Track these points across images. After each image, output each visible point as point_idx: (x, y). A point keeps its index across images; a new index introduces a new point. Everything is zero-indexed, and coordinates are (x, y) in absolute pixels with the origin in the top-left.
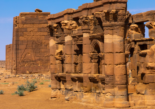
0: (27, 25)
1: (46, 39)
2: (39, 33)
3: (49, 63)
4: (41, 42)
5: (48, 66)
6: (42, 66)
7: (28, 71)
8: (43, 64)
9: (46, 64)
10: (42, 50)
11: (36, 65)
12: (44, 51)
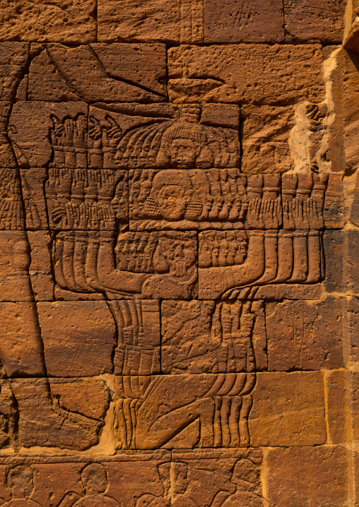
1: (219, 34)
3: (270, 408)
4: (149, 79)
5: (265, 463)
6: (155, 462)
8: (170, 429)
9: (216, 425)
10: (167, 188)
11: (48, 443)
12: (191, 213)
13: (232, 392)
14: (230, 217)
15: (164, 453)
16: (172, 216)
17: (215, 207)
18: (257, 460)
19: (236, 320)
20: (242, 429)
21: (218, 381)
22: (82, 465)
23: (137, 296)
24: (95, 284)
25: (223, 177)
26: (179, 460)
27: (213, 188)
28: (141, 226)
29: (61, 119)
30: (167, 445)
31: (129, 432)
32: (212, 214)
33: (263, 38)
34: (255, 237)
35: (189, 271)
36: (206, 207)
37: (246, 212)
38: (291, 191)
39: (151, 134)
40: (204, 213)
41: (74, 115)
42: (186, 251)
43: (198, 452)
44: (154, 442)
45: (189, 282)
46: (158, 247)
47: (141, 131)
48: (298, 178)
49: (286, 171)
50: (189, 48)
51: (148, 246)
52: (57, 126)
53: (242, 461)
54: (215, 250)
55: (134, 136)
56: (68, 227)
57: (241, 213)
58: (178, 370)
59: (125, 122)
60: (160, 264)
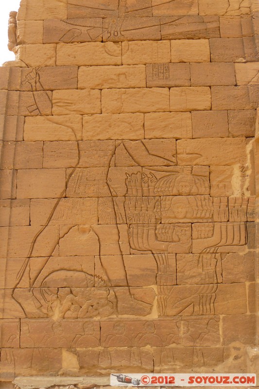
2: (153, 97)
3: (223, 299)
4: (168, 155)
5: (221, 321)
6: (175, 321)
7: (76, 353)
8: (181, 308)
9: (201, 306)
10: (178, 204)
11: (130, 313)
12: (189, 215)
13: (207, 292)
14: (206, 217)
15: (178, 317)
16: (180, 217)
17: (199, 213)
18: (217, 320)
19: (209, 262)
20: (212, 308)
21: (201, 288)
22: (145, 322)
23: (166, 252)
24: (148, 247)
25: (203, 199)
26: (185, 320)
27: (198, 204)
28: (167, 222)
29: (130, 175)
30: (180, 314)
31: (164, 309)
32: (198, 215)
33: (219, 135)
34: (217, 225)
35: (188, 241)
36: (195, 213)
37: (213, 215)
38: (233, 205)
39: (170, 180)
40: (195, 215)
41: (136, 173)
42: (187, 232)
43: (193, 317)
44: (174, 313)
45: (188, 246)
46: (175, 231)
47: (166, 179)
48: (236, 199)
49: (230, 195)
50: (186, 140)
51: (170, 230)
52: (129, 178)
53: (211, 321)
54: (200, 232)
55: (163, 181)
56: (135, 223)
57: (211, 215)
58: (184, 284)
59: (159, 175)
60: (176, 238)
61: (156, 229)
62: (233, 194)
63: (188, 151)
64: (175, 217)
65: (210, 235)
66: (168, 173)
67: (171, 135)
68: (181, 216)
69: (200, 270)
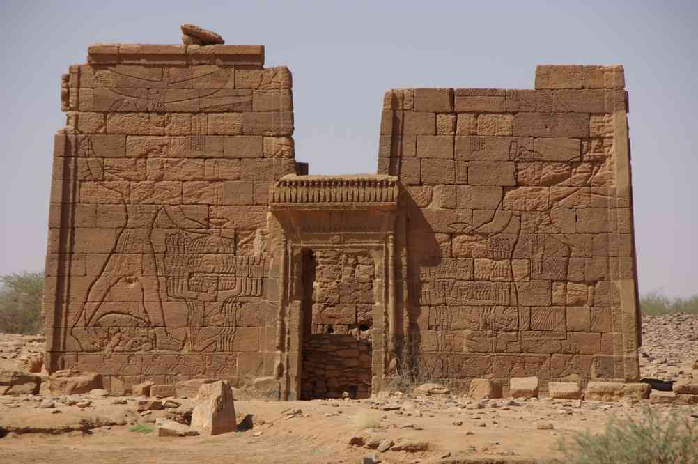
0: (125, 117)
1: (228, 201)
2: (192, 167)
3: (240, 339)
5: (238, 357)
6: (201, 356)
7: (122, 379)
8: (206, 345)
9: (222, 345)
10: (208, 261)
13: (228, 334)
14: (230, 272)
15: (204, 353)
17: (225, 269)
19: (230, 309)
20: (231, 346)
21: (223, 330)
22: (178, 356)
23: (196, 300)
24: (182, 296)
25: (228, 257)
26: (209, 355)
27: (224, 262)
28: (198, 276)
29: (169, 235)
30: (205, 350)
31: (193, 346)
33: (245, 203)
34: (239, 280)
36: (221, 269)
37: (236, 271)
38: (252, 263)
39: (202, 241)
40: (221, 271)
41: (174, 234)
42: (214, 285)
43: (216, 353)
44: (201, 349)
45: (215, 296)
46: (204, 283)
47: (199, 240)
48: (255, 258)
49: (251, 255)
50: (217, 207)
51: (200, 283)
52: (168, 238)
53: (230, 356)
54: (224, 284)
56: (172, 276)
57: (234, 271)
58: (210, 326)
59: (193, 236)
60: (204, 289)
61: (189, 282)
62: (253, 253)
63: (218, 216)
64: (205, 272)
65: (232, 287)
66: (201, 235)
67: (204, 202)
68: (211, 270)
69: (223, 316)
